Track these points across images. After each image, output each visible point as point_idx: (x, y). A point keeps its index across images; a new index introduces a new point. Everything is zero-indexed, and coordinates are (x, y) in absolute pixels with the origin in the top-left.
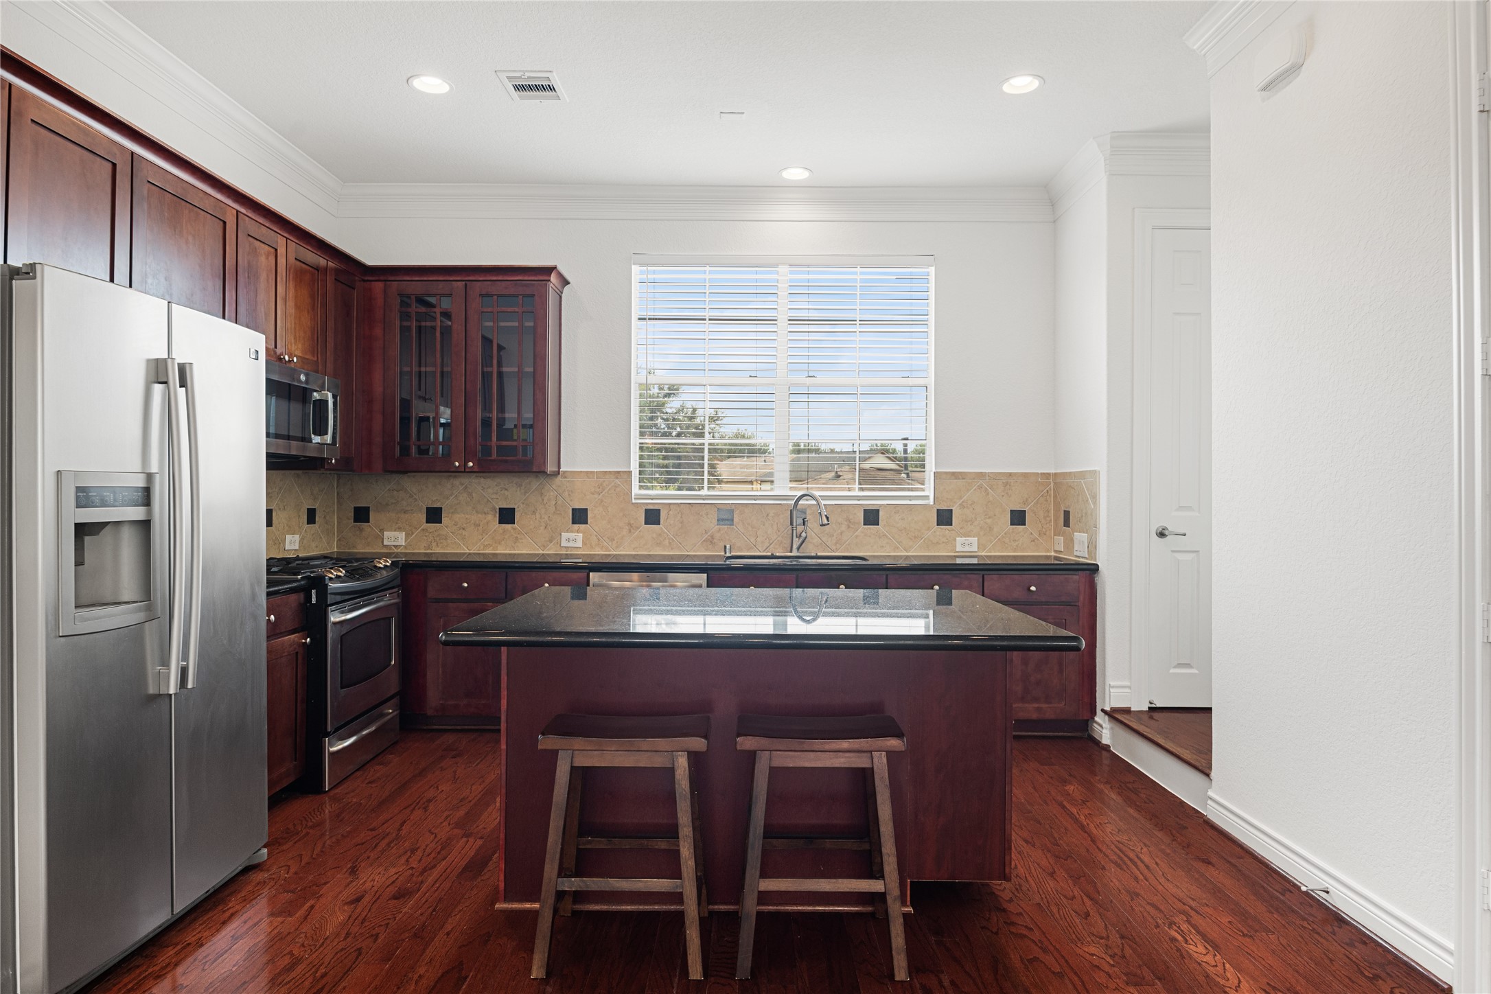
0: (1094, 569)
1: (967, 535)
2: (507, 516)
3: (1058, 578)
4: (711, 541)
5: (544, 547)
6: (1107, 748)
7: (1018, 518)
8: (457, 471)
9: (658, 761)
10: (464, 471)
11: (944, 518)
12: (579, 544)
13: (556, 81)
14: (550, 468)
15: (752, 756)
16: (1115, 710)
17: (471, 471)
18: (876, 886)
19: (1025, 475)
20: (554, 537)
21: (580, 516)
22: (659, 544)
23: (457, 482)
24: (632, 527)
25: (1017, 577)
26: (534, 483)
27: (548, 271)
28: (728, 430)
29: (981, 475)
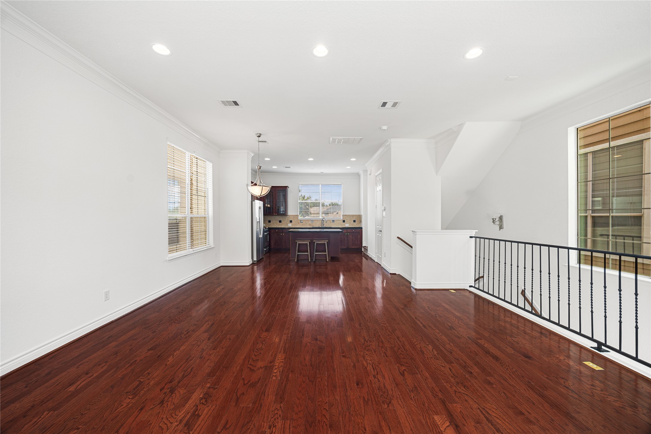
0: (362, 228)
1: (347, 224)
2: (280, 222)
3: (357, 229)
4: (310, 225)
5: (286, 226)
6: (363, 251)
7: (354, 221)
8: (274, 215)
9: (306, 243)
10: (275, 215)
11: (344, 221)
12: (291, 226)
13: (291, 167)
14: (287, 215)
15: (315, 242)
16: (364, 246)
17: (276, 215)
18: (325, 253)
19: (356, 215)
20: (287, 225)
21: (291, 221)
22: (303, 225)
23: (273, 217)
24: (298, 223)
25: (351, 229)
26: (284, 217)
27: (287, 187)
28: (313, 200)
29: (349, 215)
